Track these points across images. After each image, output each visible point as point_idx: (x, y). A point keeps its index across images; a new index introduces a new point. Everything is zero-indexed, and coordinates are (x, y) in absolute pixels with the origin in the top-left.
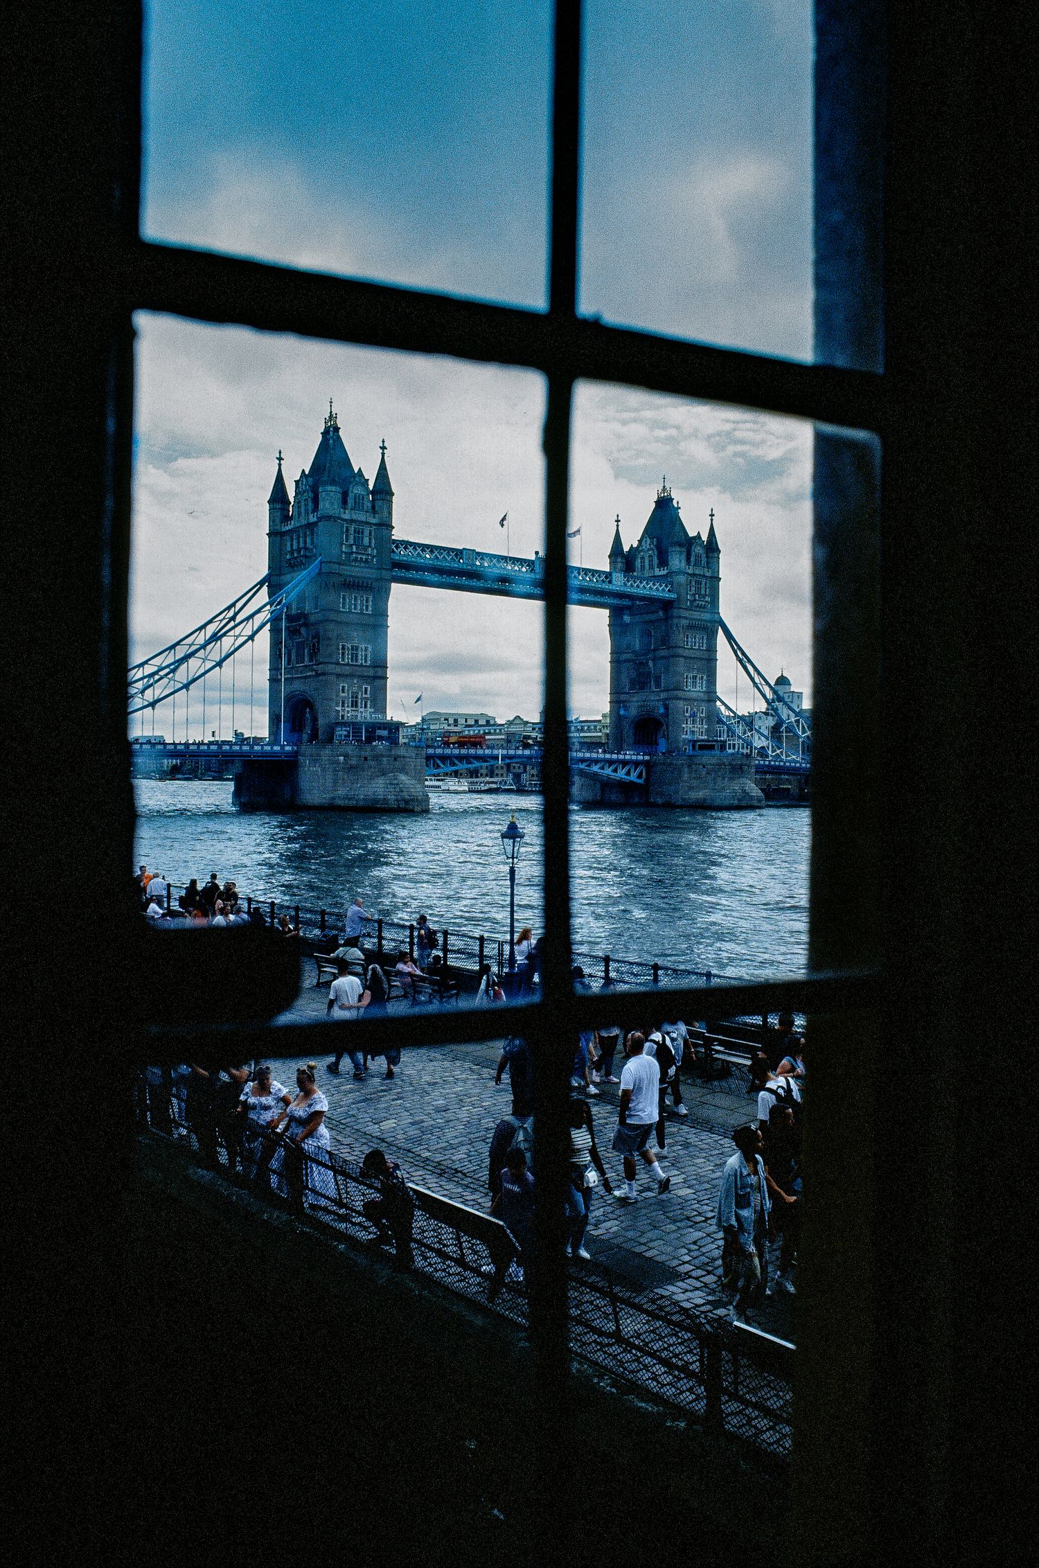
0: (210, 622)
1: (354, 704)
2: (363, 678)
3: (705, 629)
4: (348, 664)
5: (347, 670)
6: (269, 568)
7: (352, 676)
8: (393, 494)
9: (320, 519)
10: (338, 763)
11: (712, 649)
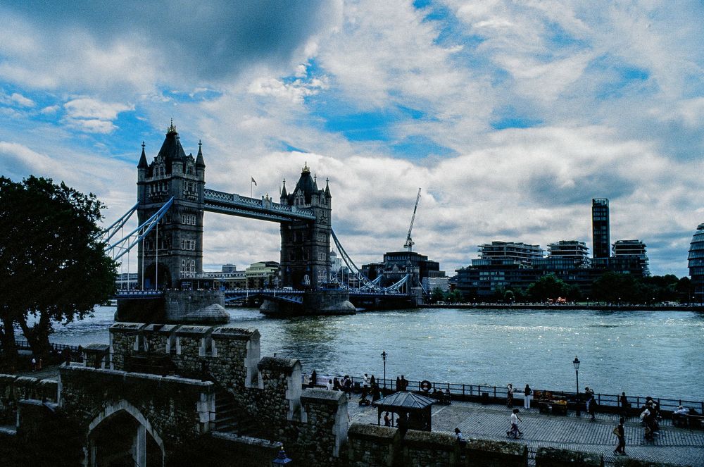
0: (111, 227)
1: (188, 270)
2: (192, 257)
3: (325, 232)
4: (185, 250)
5: (185, 253)
6: (138, 200)
7: (187, 256)
8: (204, 166)
9: (172, 178)
10: (188, 299)
11: (328, 242)
